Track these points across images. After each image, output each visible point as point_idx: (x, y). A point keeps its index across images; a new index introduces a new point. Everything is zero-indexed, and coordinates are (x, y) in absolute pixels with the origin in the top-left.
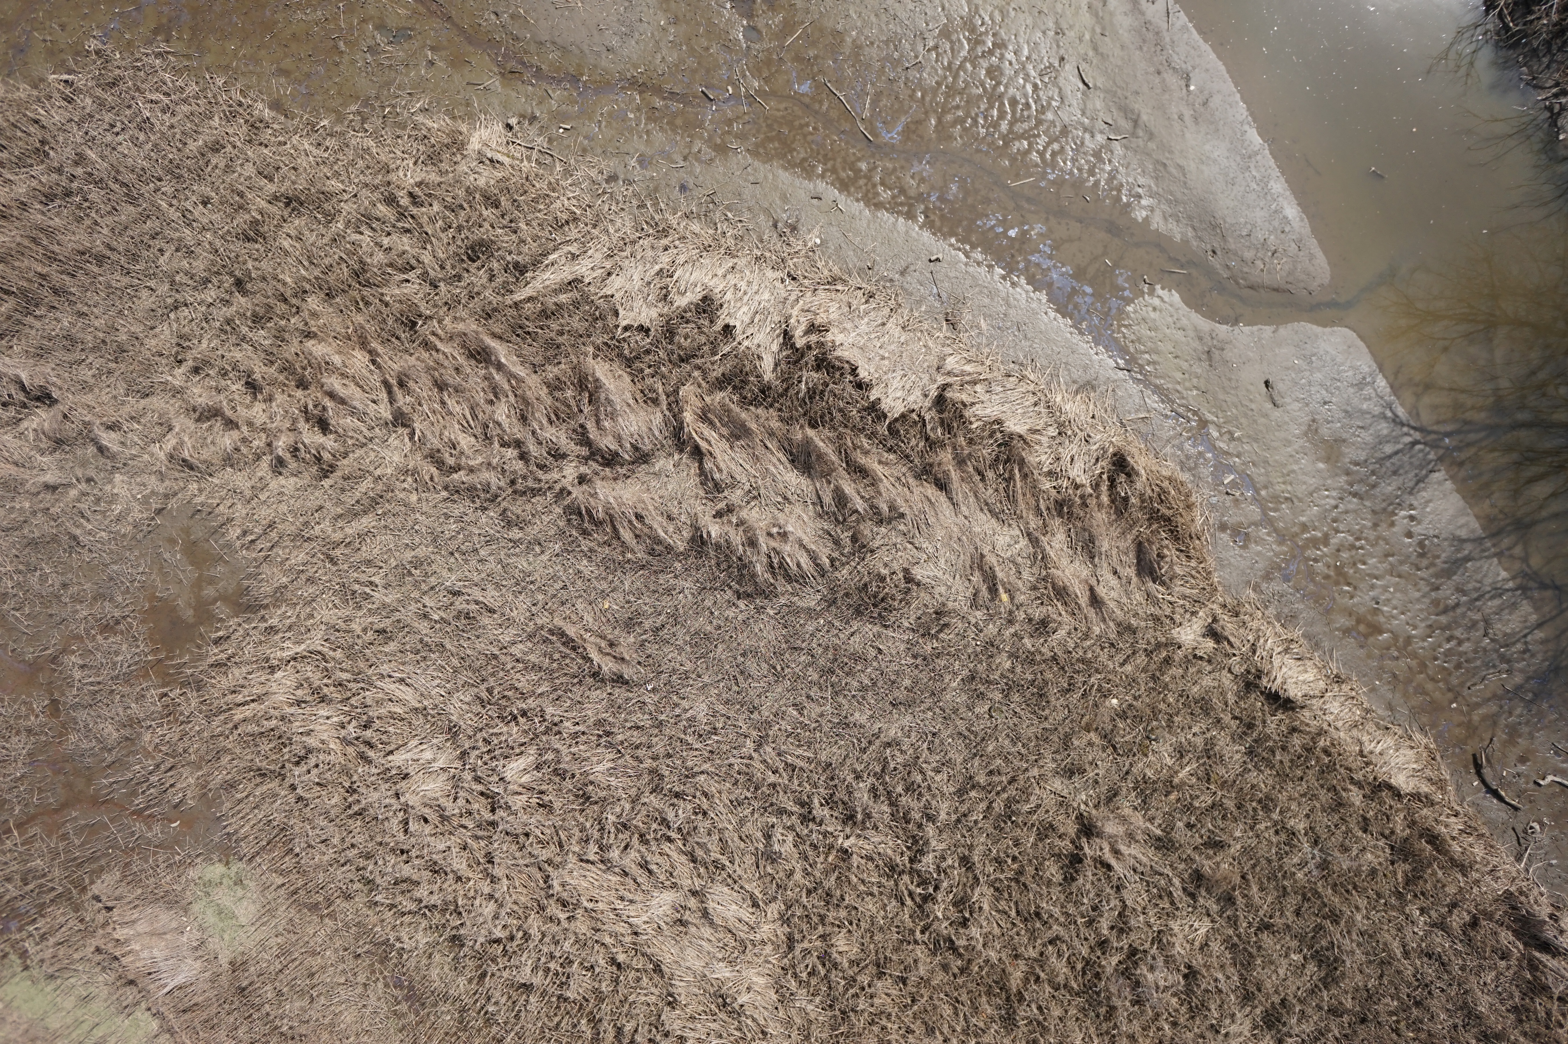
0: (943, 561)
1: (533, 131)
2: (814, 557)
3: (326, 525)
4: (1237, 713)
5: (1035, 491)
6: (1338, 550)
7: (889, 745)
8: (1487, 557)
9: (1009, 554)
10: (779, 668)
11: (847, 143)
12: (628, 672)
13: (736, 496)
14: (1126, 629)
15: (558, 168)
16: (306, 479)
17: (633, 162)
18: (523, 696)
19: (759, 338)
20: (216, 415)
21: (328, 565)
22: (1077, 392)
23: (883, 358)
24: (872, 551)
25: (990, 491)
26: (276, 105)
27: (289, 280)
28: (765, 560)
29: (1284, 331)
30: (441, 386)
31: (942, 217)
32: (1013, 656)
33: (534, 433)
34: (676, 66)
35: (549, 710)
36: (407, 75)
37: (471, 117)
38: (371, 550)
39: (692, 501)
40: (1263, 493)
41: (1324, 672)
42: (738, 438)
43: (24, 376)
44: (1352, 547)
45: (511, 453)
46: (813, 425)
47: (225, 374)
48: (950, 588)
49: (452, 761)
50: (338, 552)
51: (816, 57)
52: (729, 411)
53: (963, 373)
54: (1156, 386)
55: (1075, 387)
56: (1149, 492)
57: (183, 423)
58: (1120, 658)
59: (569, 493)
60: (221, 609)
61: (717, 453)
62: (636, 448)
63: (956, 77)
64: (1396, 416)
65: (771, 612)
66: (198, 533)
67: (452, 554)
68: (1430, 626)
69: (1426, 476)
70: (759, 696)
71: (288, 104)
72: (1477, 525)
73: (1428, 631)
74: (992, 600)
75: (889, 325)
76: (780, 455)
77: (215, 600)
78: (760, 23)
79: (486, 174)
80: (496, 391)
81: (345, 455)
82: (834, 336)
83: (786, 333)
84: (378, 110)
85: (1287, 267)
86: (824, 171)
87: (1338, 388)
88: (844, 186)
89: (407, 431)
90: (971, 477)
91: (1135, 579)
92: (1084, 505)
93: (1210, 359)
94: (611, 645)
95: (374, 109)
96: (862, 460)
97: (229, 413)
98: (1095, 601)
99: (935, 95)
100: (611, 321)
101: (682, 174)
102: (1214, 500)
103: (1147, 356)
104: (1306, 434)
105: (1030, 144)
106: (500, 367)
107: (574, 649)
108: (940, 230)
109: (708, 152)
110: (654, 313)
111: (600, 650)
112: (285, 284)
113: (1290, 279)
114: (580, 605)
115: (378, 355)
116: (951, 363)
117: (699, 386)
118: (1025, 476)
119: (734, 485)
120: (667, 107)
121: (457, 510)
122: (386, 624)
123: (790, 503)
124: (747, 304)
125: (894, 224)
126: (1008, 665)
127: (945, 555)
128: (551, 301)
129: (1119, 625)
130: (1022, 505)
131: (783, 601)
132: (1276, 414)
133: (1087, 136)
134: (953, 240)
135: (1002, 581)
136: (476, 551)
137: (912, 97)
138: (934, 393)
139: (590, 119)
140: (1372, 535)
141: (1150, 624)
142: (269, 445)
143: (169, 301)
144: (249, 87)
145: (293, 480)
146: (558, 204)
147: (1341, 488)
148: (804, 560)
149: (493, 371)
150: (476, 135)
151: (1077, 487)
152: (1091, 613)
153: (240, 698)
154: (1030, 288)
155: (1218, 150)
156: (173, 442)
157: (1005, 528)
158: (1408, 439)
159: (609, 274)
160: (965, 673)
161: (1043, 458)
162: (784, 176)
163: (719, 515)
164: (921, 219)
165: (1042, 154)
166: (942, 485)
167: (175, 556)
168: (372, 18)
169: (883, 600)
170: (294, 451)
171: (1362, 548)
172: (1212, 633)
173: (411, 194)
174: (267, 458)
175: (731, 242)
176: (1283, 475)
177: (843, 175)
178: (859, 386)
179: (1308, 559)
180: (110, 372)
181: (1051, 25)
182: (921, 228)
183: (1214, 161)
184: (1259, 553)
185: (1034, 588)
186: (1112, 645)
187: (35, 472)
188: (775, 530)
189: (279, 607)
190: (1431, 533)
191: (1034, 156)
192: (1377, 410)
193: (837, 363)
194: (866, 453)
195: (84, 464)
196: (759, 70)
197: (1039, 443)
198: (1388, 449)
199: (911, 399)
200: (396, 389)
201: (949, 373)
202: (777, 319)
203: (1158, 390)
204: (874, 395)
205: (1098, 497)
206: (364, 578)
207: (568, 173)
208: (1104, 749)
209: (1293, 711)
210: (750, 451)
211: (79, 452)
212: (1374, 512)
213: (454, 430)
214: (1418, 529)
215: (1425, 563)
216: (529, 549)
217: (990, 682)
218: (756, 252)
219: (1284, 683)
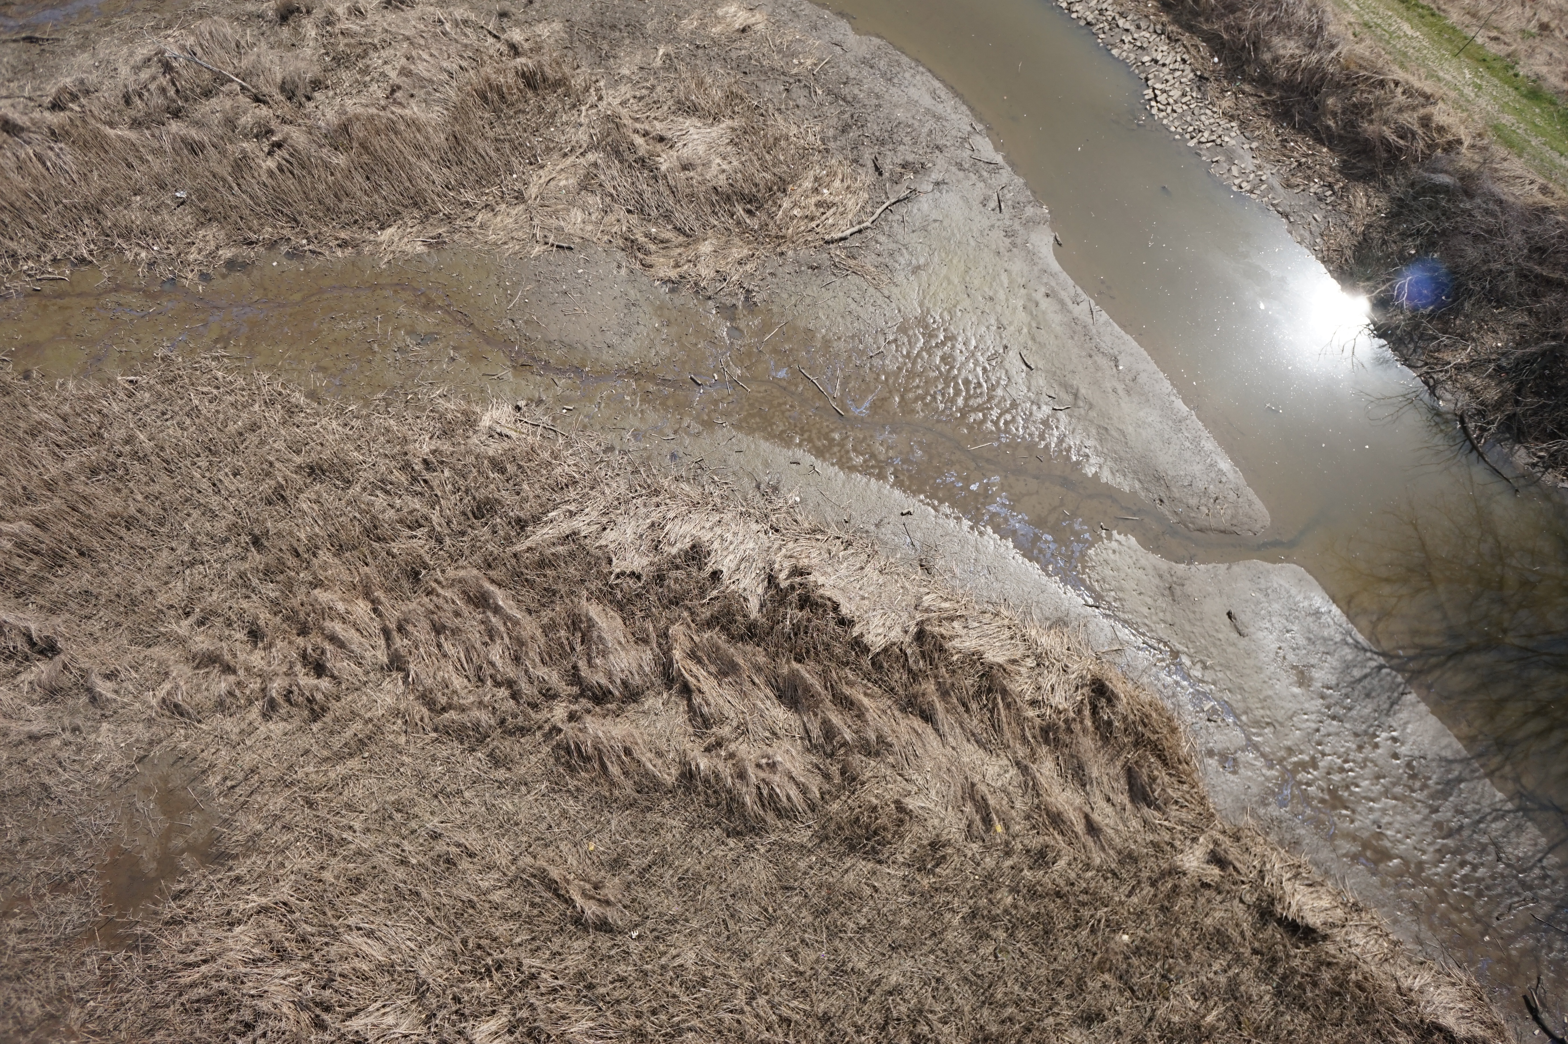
0: (933, 792)
1: (539, 411)
2: (804, 790)
3: (311, 769)
4: (1256, 945)
5: (1020, 720)
7: (890, 993)
8: (1479, 778)
9: (999, 783)
10: (770, 910)
12: (612, 915)
13: (724, 732)
14: (1127, 857)
15: (561, 440)
16: (296, 722)
17: (628, 436)
18: (500, 947)
19: (745, 583)
20: (215, 662)
21: (307, 811)
22: (1050, 628)
23: (863, 598)
24: (863, 784)
25: (975, 722)
26: (312, 395)
27: (303, 536)
28: (754, 791)
29: (1238, 568)
30: (438, 629)
31: (911, 477)
32: (1014, 890)
33: (526, 671)
35: (526, 962)
36: (430, 369)
37: (485, 401)
38: (353, 794)
39: (680, 738)
40: (1244, 718)
41: (1339, 899)
42: (726, 674)
43: (33, 627)
44: (1342, 770)
45: (503, 692)
46: (799, 661)
47: (230, 625)
48: (943, 820)
49: (415, 1027)
50: (319, 797)
51: (791, 350)
52: (718, 649)
53: (940, 610)
54: (1125, 621)
55: (1048, 623)
56: (1131, 716)
57: (181, 672)
58: (1125, 889)
59: (558, 731)
60: (187, 861)
61: (705, 688)
62: (624, 683)
63: (914, 363)
64: (1358, 643)
65: (762, 849)
66: (176, 781)
67: (436, 796)
68: (1438, 851)
69: (1399, 698)
70: (751, 941)
71: (321, 393)
72: (1460, 746)
73: (1438, 856)
74: (987, 831)
75: (867, 569)
76: (768, 691)
77: (182, 852)
78: (742, 324)
79: (494, 446)
80: (491, 634)
81: (338, 699)
82: (816, 577)
83: (770, 577)
84: (402, 396)
85: (1229, 512)
86: (801, 441)
87: (1297, 618)
88: (820, 453)
89: (401, 675)
90: (955, 708)
91: (1129, 806)
92: (1070, 731)
93: (1173, 594)
94: (596, 888)
95: (398, 396)
96: (847, 691)
97: (227, 657)
98: (1092, 828)
99: (897, 378)
100: (605, 568)
101: (673, 446)
102: (1197, 727)
103: (1112, 594)
104: (1275, 662)
106: (497, 610)
107: (557, 893)
108: (909, 488)
109: (696, 427)
110: (645, 561)
111: (584, 894)
112: (299, 540)
113: (1235, 522)
114: (564, 846)
115: (380, 603)
116: (927, 600)
117: (689, 626)
118: (1008, 706)
119: (722, 720)
121: (443, 752)
122: (360, 870)
123: (778, 738)
124: (733, 552)
125: (867, 484)
126: (1009, 900)
127: (935, 787)
128: (548, 552)
129: (1119, 853)
130: (1008, 735)
131: (773, 837)
132: (1243, 642)
133: (1035, 408)
134: (922, 497)
135: (995, 810)
136: (460, 792)
137: (877, 379)
138: (913, 629)
139: (591, 401)
140: (1359, 757)
141: (1151, 851)
142: (263, 689)
143: (186, 559)
144: (289, 381)
145: (282, 724)
146: (559, 470)
147: (1319, 712)
148: (794, 792)
149: (490, 614)
150: (488, 414)
151: (1061, 713)
152: (1090, 842)
153: (191, 958)
154: (997, 536)
155: (1152, 416)
156: (168, 688)
157: (994, 759)
158: (1373, 664)
159: (604, 529)
160: (966, 910)
161: (1025, 687)
162: (765, 446)
163: (708, 750)
164: (892, 479)
165: (996, 423)
166: (928, 717)
167: (148, 806)
168: (404, 326)
169: (875, 833)
170: (288, 695)
172: (1217, 859)
173: (425, 462)
174: (258, 704)
175: (718, 500)
176: (1260, 701)
177: (819, 444)
178: (842, 622)
179: (1300, 783)
180: (118, 625)
181: (993, 321)
182: (892, 487)
183: (1150, 425)
184: (1250, 778)
185: (1028, 817)
186: (1115, 875)
187: (21, 722)
188: (764, 761)
189: (249, 857)
190: (1417, 753)
191: (989, 425)
192: (1339, 637)
193: (820, 602)
194: (851, 685)
195: (73, 713)
196: (742, 361)
197: (1019, 673)
198: (1357, 673)
199: (892, 634)
200: (395, 633)
201: (927, 610)
202: (761, 565)
203: (1127, 624)
204: (856, 631)
205: (1082, 722)
206: (344, 822)
207: (569, 445)
208: (1121, 992)
209: (1315, 941)
210: (738, 687)
211: (70, 702)
212: (1356, 735)
213: (448, 672)
214: (1403, 750)
215: (1418, 785)
216: (515, 789)
217: (993, 919)
218: (740, 508)
219: (1300, 910)
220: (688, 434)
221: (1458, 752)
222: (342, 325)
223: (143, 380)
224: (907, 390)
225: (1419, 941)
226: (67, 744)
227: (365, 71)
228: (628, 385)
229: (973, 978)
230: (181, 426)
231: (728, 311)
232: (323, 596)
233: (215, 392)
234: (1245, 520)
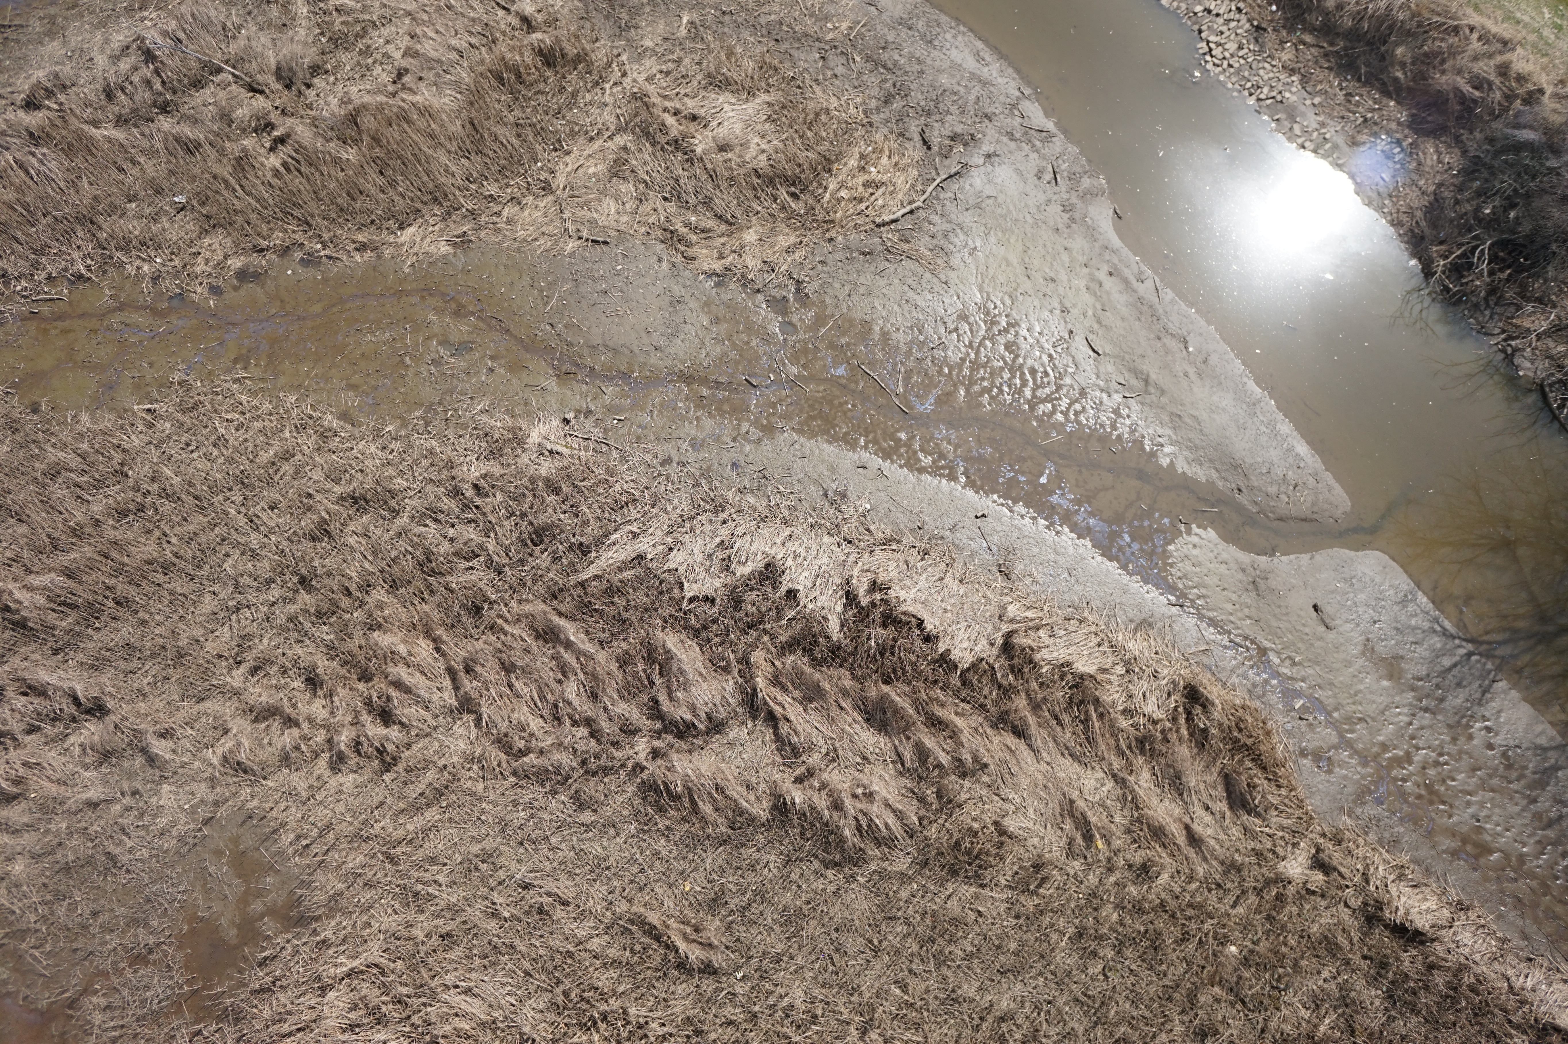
0: (1031, 811)
1: (589, 423)
2: (901, 817)
3: (386, 822)
4: (1365, 951)
5: (1114, 730)
6: (1424, 768)
7: (1003, 1019)
9: (1097, 798)
10: (876, 942)
11: (885, 416)
12: (718, 959)
13: (814, 759)
14: (1232, 867)
15: (615, 454)
16: (367, 775)
17: (685, 446)
18: (604, 997)
19: (823, 600)
20: (274, 714)
21: (388, 866)
22: (1136, 631)
23: (946, 611)
24: (960, 806)
26: (344, 416)
27: (354, 575)
28: (853, 822)
29: (1321, 557)
30: (508, 668)
32: (1119, 907)
33: (605, 708)
34: (720, 359)
35: (632, 1011)
36: (469, 382)
37: (529, 414)
38: (435, 845)
39: (769, 769)
40: (1336, 715)
41: (1444, 899)
42: (811, 700)
43: (78, 688)
44: (1437, 764)
45: (583, 731)
46: (887, 681)
47: (285, 672)
48: (1042, 838)
50: (399, 850)
51: (848, 344)
52: (802, 673)
53: (1025, 620)
54: (1210, 619)
55: (1133, 626)
56: (1227, 723)
57: (241, 726)
58: (1229, 899)
59: (643, 769)
60: (268, 925)
61: (791, 716)
62: (710, 717)
63: (977, 353)
64: (1445, 629)
65: (862, 880)
66: (248, 841)
67: (521, 844)
69: (1490, 686)
70: (858, 975)
71: (355, 414)
72: (1554, 733)
74: (1088, 847)
75: (947, 579)
76: (856, 715)
77: (263, 916)
78: (795, 319)
79: (546, 464)
80: (564, 669)
81: (409, 746)
82: (897, 593)
83: (848, 594)
84: (441, 414)
85: (1309, 499)
86: (866, 443)
87: (1383, 607)
88: (887, 455)
89: (473, 717)
90: (1047, 721)
91: (1228, 814)
92: (1166, 740)
93: (1257, 589)
94: (697, 930)
95: (437, 413)
96: (938, 711)
97: (288, 710)
98: (1194, 840)
99: (961, 370)
100: (676, 593)
101: (732, 454)
102: (1289, 726)
103: (1195, 591)
104: (1363, 653)
105: (1054, 406)
106: (568, 645)
107: (658, 939)
109: (756, 434)
110: (717, 584)
111: (685, 937)
112: (350, 578)
113: (1315, 509)
114: (660, 890)
115: (442, 642)
116: (1012, 610)
117: (770, 651)
118: (1101, 716)
119: (811, 748)
120: (714, 395)
121: (526, 796)
122: (451, 926)
123: (869, 763)
124: (807, 569)
125: (938, 486)
126: (1115, 917)
127: (1033, 804)
128: (615, 578)
129: (1222, 863)
130: (1103, 747)
131: (873, 867)
132: (1331, 636)
133: (1104, 396)
134: (995, 497)
135: (1096, 826)
136: (546, 838)
137: (940, 372)
138: (999, 641)
140: (1453, 749)
141: (1253, 859)
142: (330, 741)
143: (231, 604)
144: (319, 402)
145: (352, 776)
146: (617, 488)
147: (1411, 704)
148: (891, 820)
149: (562, 650)
150: (536, 430)
151: (1155, 722)
152: (1192, 853)
153: (286, 1028)
154: (1074, 536)
155: (1225, 400)
156: (230, 744)
157: (1089, 772)
158: (1462, 651)
159: (671, 549)
160: (1072, 930)
161: (1116, 696)
162: (830, 450)
163: (799, 780)
164: (963, 479)
165: (1065, 414)
166: (1020, 732)
167: (221, 869)
168: (436, 335)
169: (977, 857)
170: (357, 745)
171: (1446, 763)
172: (1319, 864)
173: (475, 486)
175: (786, 512)
176: (1351, 696)
178: (927, 639)
179: (1396, 779)
180: (166, 679)
181: (1057, 305)
182: (964, 487)
183: (1224, 410)
184: (1345, 777)
185: (1128, 831)
186: (1219, 886)
187: (77, 789)
188: (860, 791)
189: (333, 917)
190: (1512, 743)
192: (1426, 625)
193: (904, 618)
194: (942, 705)
195: (131, 775)
197: (1110, 682)
198: (1447, 662)
199: (978, 648)
200: (462, 675)
201: (1012, 621)
202: (838, 581)
203: (1213, 623)
204: (942, 647)
205: (1178, 731)
206: (428, 876)
207: (624, 459)
208: (1232, 1005)
209: (1422, 943)
210: (825, 713)
211: (126, 764)
212: (1449, 726)
213: (523, 714)
214: (1498, 740)
215: (1514, 775)
216: (603, 833)
217: (1100, 938)
218: (810, 520)
219: (1407, 913)
220: (749, 442)
221: (1552, 739)
222: (369, 337)
223: (162, 408)
224: (972, 383)
225: (1525, 937)
226: (128, 809)
227: (367, 52)
228: (680, 391)
229: (1084, 999)
230: (208, 457)
231: (779, 305)
232: (383, 640)
233: (242, 419)
234: (1326, 506)
